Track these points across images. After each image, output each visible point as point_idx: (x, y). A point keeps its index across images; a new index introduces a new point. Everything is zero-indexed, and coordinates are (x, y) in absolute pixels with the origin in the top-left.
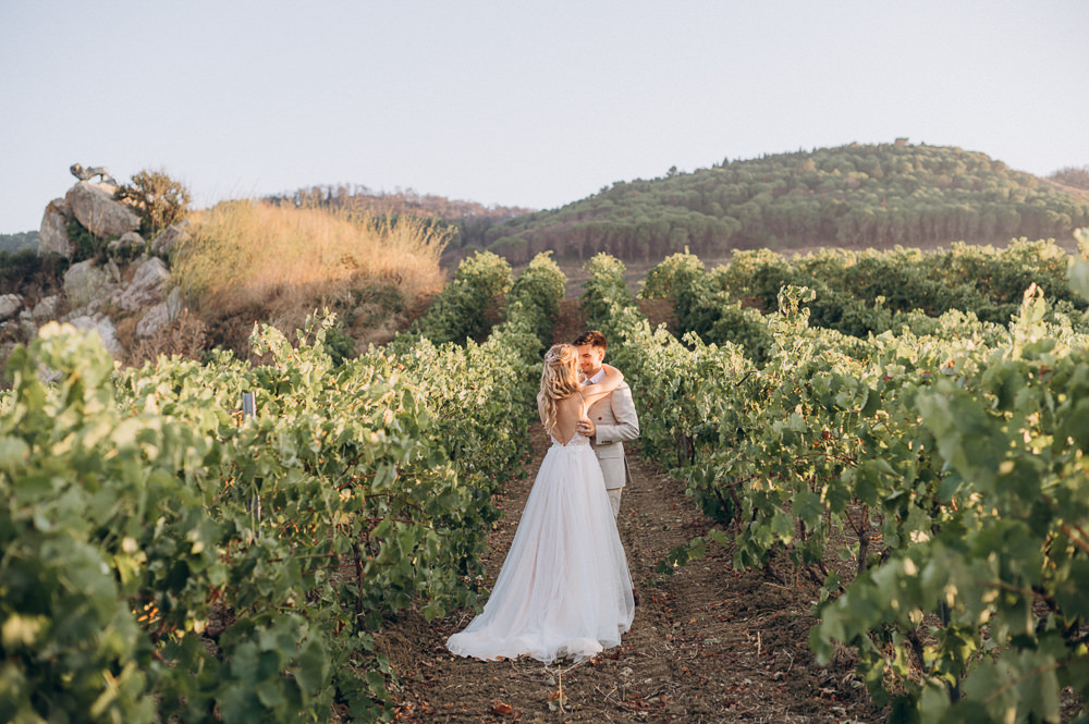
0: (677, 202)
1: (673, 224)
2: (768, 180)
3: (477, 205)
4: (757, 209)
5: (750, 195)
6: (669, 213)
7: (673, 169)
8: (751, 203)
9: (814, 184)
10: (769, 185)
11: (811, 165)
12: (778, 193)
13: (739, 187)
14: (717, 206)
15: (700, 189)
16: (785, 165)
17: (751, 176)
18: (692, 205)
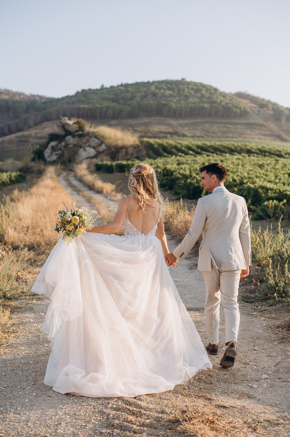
0: (108, 99)
1: (108, 107)
2: (139, 92)
3: (23, 94)
4: (136, 103)
5: (133, 97)
6: (106, 104)
7: (103, 86)
8: (133, 101)
9: (154, 95)
10: (139, 94)
11: (153, 88)
12: (143, 98)
13: (129, 95)
14: (122, 102)
15: (116, 94)
16: (144, 87)
17: (133, 91)
18: (113, 100)
